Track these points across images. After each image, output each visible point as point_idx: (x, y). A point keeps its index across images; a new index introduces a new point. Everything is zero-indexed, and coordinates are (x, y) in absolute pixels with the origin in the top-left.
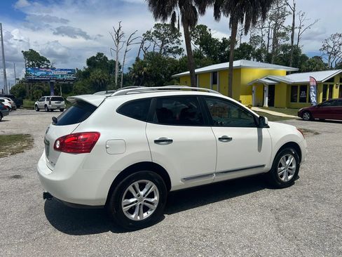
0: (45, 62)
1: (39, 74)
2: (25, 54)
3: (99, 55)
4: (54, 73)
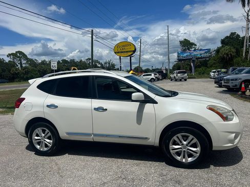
0: (193, 46)
1: (185, 55)
2: (181, 42)
3: (233, 34)
4: (195, 53)
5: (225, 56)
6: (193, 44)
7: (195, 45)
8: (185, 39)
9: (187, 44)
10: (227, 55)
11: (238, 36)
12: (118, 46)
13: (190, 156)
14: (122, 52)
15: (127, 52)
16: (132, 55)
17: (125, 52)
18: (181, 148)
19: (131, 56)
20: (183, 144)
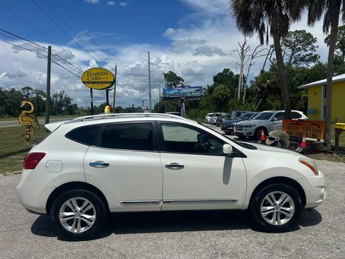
0: (181, 82)
1: (172, 92)
2: (166, 75)
3: (226, 71)
4: (184, 90)
5: (220, 96)
6: (179, 79)
7: (183, 81)
8: (170, 72)
9: (172, 78)
10: (222, 95)
11: (232, 73)
12: (88, 73)
13: (283, 217)
14: (94, 83)
15: (102, 83)
16: (109, 87)
17: (98, 82)
18: (273, 209)
19: (107, 90)
20: (275, 204)
